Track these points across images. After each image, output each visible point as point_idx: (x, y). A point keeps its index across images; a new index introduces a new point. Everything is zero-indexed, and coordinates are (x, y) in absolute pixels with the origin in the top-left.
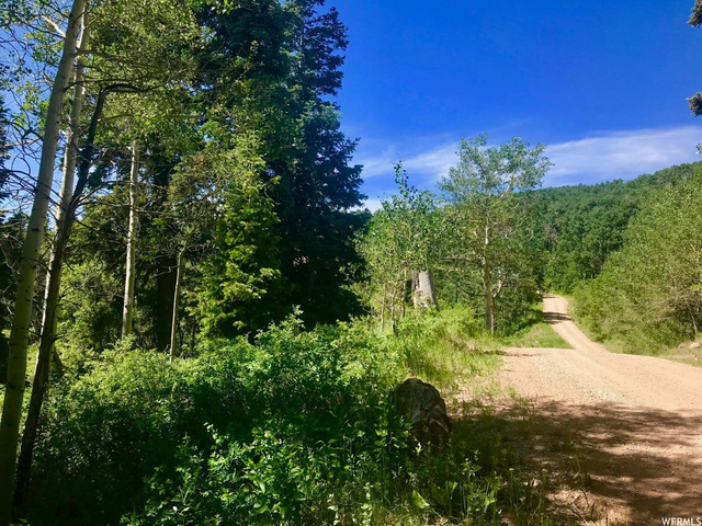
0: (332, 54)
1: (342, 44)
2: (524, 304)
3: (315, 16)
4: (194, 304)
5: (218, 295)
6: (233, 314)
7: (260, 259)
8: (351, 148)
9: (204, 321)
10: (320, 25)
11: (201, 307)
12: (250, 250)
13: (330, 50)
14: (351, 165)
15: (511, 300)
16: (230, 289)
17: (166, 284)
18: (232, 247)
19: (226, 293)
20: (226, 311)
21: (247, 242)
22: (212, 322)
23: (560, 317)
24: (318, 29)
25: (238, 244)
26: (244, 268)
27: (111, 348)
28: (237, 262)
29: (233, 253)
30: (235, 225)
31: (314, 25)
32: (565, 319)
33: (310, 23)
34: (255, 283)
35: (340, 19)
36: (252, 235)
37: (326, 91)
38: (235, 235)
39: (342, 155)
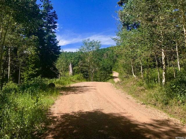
0: (54, 21)
1: (57, 19)
2: (108, 74)
3: (50, 12)
4: (23, 75)
5: (28, 74)
6: (31, 77)
7: (36, 67)
8: (58, 42)
9: (25, 78)
10: (52, 14)
11: (24, 76)
12: (34, 65)
13: (54, 20)
14: (58, 46)
15: (105, 74)
16: (30, 72)
17: (17, 72)
18: (30, 65)
19: (29, 73)
20: (29, 76)
21: (33, 64)
22: (27, 79)
23: (116, 77)
24: (51, 15)
25: (31, 64)
26: (32, 69)
27: (8, 83)
28: (31, 68)
29: (30, 66)
30: (31, 61)
31: (50, 14)
32: (117, 78)
33: (49, 14)
34: (35, 71)
35: (56, 13)
36: (34, 62)
37: (53, 29)
38: (31, 62)
39: (56, 44)
